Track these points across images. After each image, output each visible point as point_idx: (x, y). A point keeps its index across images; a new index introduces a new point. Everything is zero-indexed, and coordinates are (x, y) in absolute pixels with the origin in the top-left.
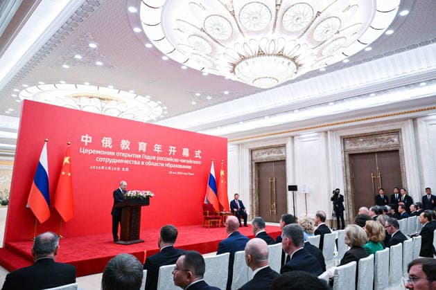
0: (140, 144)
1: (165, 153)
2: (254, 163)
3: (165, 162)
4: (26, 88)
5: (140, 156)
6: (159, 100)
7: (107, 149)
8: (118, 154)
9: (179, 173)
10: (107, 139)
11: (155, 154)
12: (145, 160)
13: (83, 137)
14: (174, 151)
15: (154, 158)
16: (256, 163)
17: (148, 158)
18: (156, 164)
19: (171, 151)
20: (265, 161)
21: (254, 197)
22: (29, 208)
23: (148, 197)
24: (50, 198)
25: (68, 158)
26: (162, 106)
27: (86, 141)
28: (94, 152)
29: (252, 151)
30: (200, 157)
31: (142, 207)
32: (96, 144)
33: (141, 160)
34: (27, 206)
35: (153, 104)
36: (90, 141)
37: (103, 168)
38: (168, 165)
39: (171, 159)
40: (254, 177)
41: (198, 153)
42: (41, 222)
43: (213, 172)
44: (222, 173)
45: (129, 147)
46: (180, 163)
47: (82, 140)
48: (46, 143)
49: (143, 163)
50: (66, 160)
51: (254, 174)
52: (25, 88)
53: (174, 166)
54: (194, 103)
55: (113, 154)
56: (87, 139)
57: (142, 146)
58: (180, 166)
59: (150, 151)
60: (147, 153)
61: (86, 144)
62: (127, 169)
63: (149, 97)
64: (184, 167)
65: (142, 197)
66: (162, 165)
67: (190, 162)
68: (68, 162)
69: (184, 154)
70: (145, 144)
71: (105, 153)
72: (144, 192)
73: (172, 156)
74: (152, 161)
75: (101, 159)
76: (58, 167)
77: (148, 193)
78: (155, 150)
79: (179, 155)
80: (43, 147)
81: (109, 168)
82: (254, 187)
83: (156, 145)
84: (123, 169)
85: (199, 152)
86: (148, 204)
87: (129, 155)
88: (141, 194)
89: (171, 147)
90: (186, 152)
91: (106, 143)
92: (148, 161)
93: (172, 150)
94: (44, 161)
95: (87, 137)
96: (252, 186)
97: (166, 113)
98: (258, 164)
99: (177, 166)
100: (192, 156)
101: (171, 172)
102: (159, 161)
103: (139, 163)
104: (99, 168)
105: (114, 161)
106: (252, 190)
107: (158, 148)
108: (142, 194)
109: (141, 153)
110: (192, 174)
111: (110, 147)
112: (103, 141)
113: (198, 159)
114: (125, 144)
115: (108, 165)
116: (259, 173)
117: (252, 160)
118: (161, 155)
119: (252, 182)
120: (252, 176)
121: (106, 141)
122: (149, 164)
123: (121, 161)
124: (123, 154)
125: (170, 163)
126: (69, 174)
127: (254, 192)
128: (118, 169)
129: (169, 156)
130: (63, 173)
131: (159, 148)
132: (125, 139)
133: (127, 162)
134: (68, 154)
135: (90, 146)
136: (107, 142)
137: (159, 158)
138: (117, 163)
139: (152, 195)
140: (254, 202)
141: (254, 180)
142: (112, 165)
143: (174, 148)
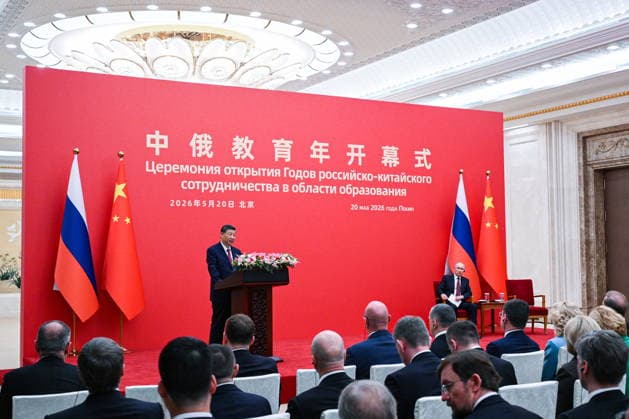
0: (277, 143)
1: (338, 161)
2: (591, 170)
3: (339, 183)
4: (32, 28)
5: (277, 173)
6: (325, 27)
7: (203, 161)
8: (229, 170)
9: (375, 208)
10: (200, 137)
11: (315, 165)
12: (292, 182)
13: (149, 137)
14: (361, 155)
15: (312, 174)
16: (596, 171)
17: (299, 175)
18: (317, 189)
19: (352, 155)
20: (620, 164)
21: (593, 263)
22: (58, 292)
23: (284, 267)
24: (96, 273)
25: (122, 186)
26: (335, 40)
27: (157, 146)
28: (174, 168)
29: (584, 140)
30: (429, 167)
31: (275, 289)
32: (179, 151)
33: (281, 180)
34: (55, 288)
35: (311, 37)
36: (165, 145)
37: (197, 203)
38: (346, 190)
39: (354, 176)
40: (592, 210)
41: (422, 157)
42: (83, 321)
43: (462, 202)
44: (488, 203)
45: (252, 152)
46: (376, 184)
47: (149, 145)
48: (76, 156)
49: (286, 188)
50: (120, 191)
51: (592, 202)
52: (29, 29)
53: (362, 191)
54: (412, 26)
55: (217, 170)
56: (157, 141)
57: (283, 148)
58: (378, 192)
59: (301, 158)
60: (293, 165)
61: (157, 153)
62: (251, 204)
63: (300, 22)
64: (387, 192)
65: (270, 266)
66: (333, 190)
67: (404, 178)
68: (123, 194)
69: (385, 162)
70: (288, 144)
71: (199, 169)
72: (275, 255)
73: (355, 167)
74: (308, 181)
75: (192, 185)
76: (105, 206)
77: (284, 258)
78: (314, 156)
79: (373, 163)
80: (71, 165)
81: (212, 203)
82: (593, 235)
83: (316, 143)
84: (242, 204)
85: (426, 152)
86: (286, 282)
87: (253, 173)
88: (267, 261)
89: (352, 147)
90: (390, 156)
91: (200, 148)
92: (298, 182)
93: (356, 152)
94: (76, 194)
95: (157, 136)
96: (587, 233)
97: (349, 54)
98: (605, 174)
99: (369, 191)
100: (407, 164)
101: (354, 207)
102: (326, 182)
103: (277, 189)
104: (190, 204)
105: (221, 187)
106: (588, 243)
107: (319, 151)
108: (270, 259)
109: (281, 164)
110: (411, 209)
111: (210, 156)
112: (192, 143)
113: (422, 172)
114: (242, 146)
115: (208, 195)
116: (606, 199)
117: (586, 164)
118: (327, 166)
119: (587, 221)
120: (586, 207)
121: (200, 142)
122: (299, 188)
123: (236, 186)
124: (240, 171)
125: (352, 185)
126: (128, 220)
127: (593, 247)
128: (231, 204)
129: (348, 169)
130: (116, 219)
131: (321, 150)
132: (242, 135)
133: (249, 187)
134: (121, 179)
135: (166, 157)
136: (201, 144)
137: (324, 175)
138: (227, 191)
139: (294, 261)
140: (594, 274)
141: (592, 215)
142: (217, 196)
143: (361, 147)
